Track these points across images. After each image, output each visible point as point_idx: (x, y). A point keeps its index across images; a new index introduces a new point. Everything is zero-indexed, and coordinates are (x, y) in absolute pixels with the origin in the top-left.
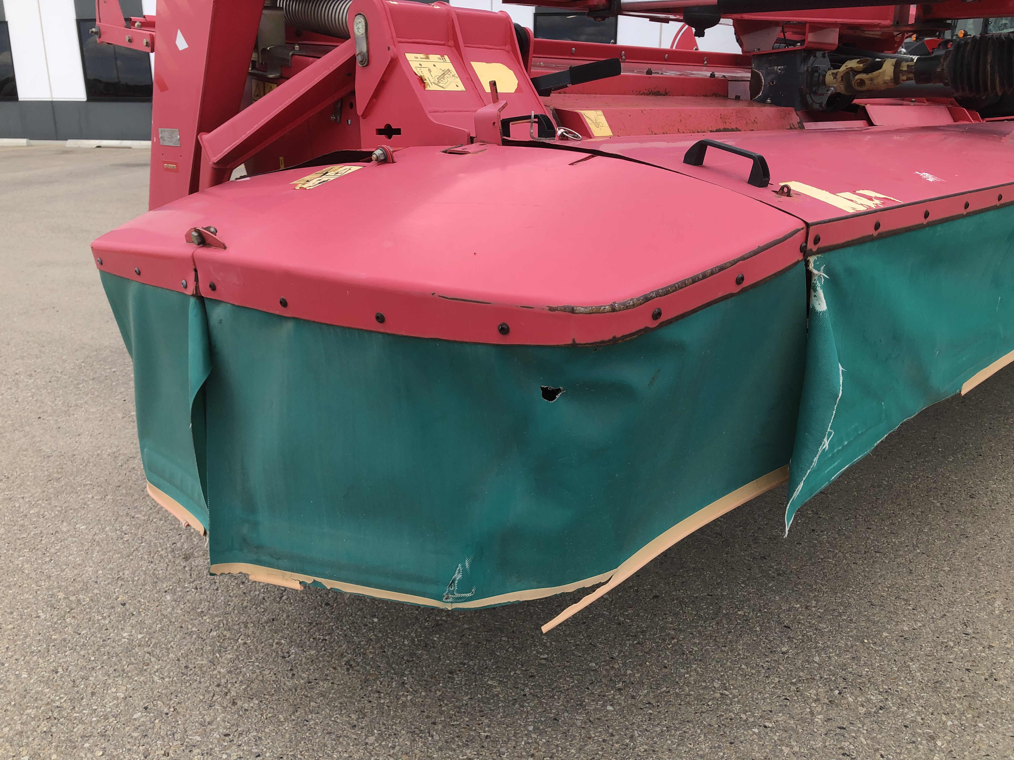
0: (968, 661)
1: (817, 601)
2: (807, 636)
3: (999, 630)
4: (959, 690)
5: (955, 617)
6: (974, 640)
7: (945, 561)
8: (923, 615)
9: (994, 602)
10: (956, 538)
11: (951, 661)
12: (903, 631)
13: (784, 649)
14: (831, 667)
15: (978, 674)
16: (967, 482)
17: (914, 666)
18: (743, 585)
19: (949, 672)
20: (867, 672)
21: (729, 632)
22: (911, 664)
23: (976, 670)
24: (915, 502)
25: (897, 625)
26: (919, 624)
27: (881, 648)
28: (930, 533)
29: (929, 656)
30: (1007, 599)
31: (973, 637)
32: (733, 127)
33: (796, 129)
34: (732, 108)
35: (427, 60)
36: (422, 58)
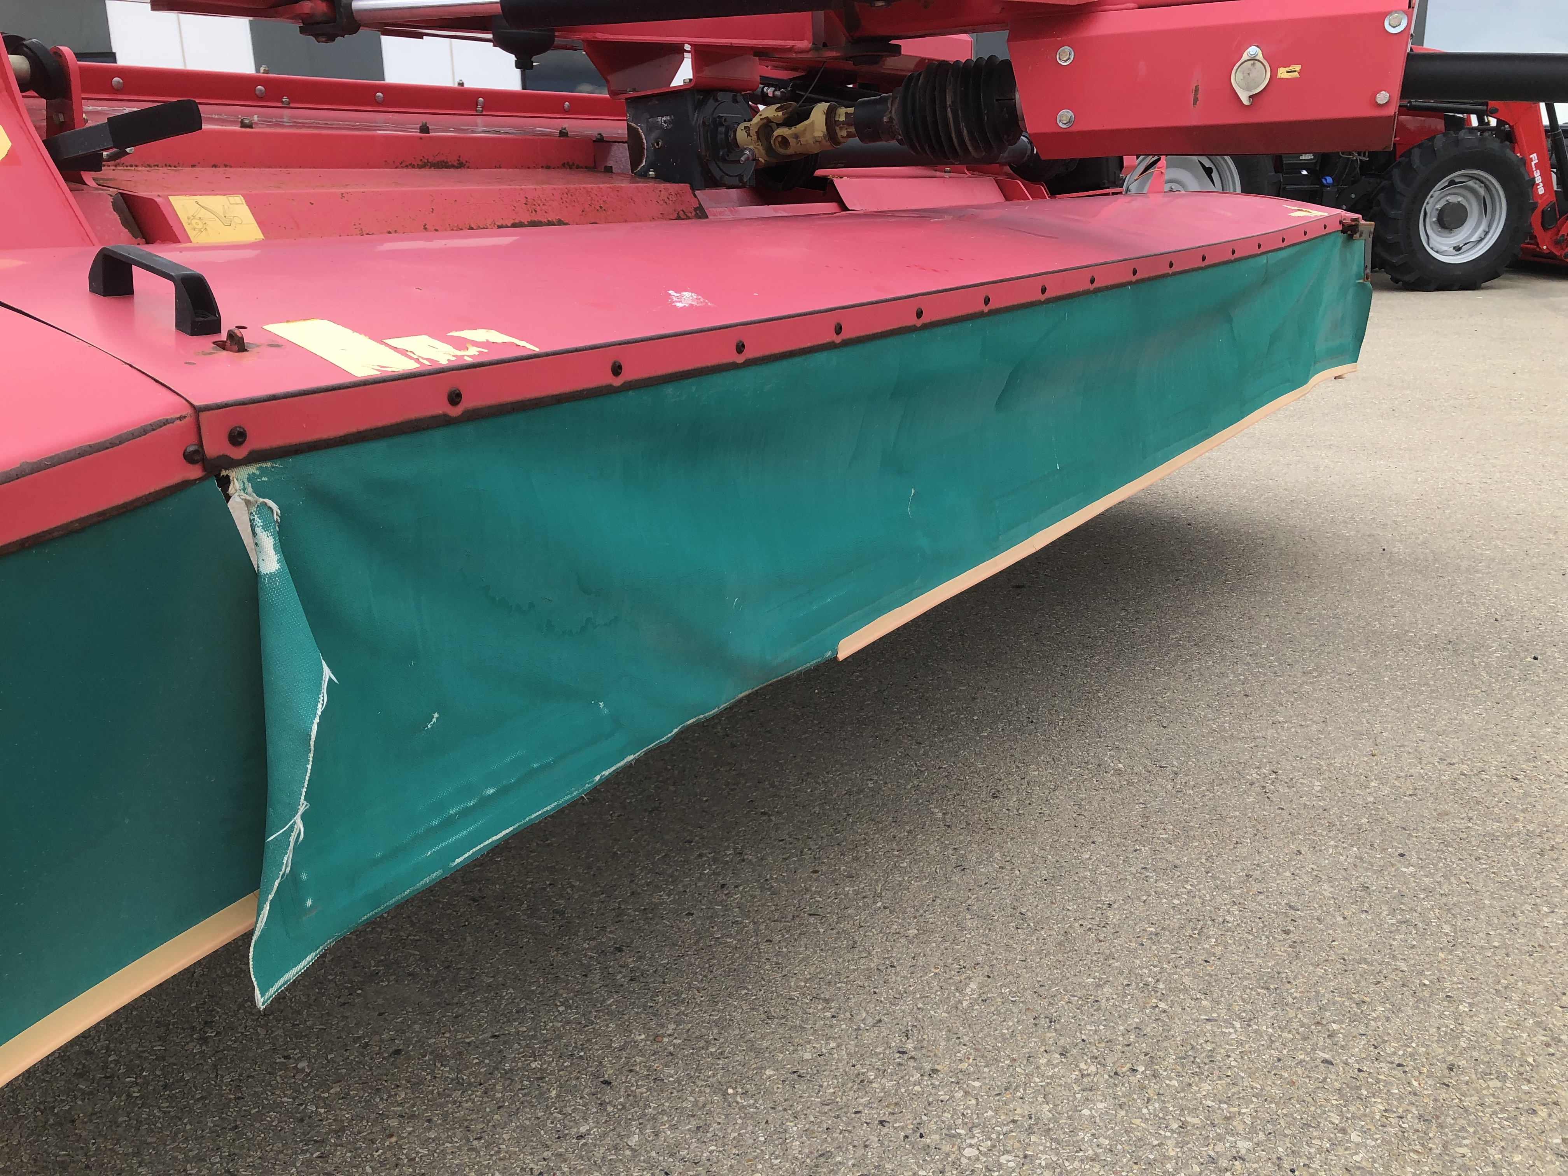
0: (887, 1106)
1: (678, 1024)
2: (635, 1096)
3: (958, 1038)
4: (854, 1165)
5: (895, 1022)
6: (912, 1063)
7: (915, 917)
8: (844, 1026)
9: (967, 985)
10: (945, 875)
11: (861, 1108)
12: (802, 1061)
13: (583, 1129)
14: (653, 1154)
15: (896, 1128)
16: (996, 770)
17: (795, 1129)
18: (561, 1009)
19: (850, 1132)
20: (711, 1152)
21: (500, 1107)
22: (792, 1124)
23: (896, 1121)
24: (905, 814)
25: (795, 1051)
26: (833, 1044)
27: (751, 1102)
28: (908, 869)
29: (828, 1105)
30: (989, 977)
31: (912, 1058)
32: (553, 218)
33: (688, 219)
34: (554, 187)
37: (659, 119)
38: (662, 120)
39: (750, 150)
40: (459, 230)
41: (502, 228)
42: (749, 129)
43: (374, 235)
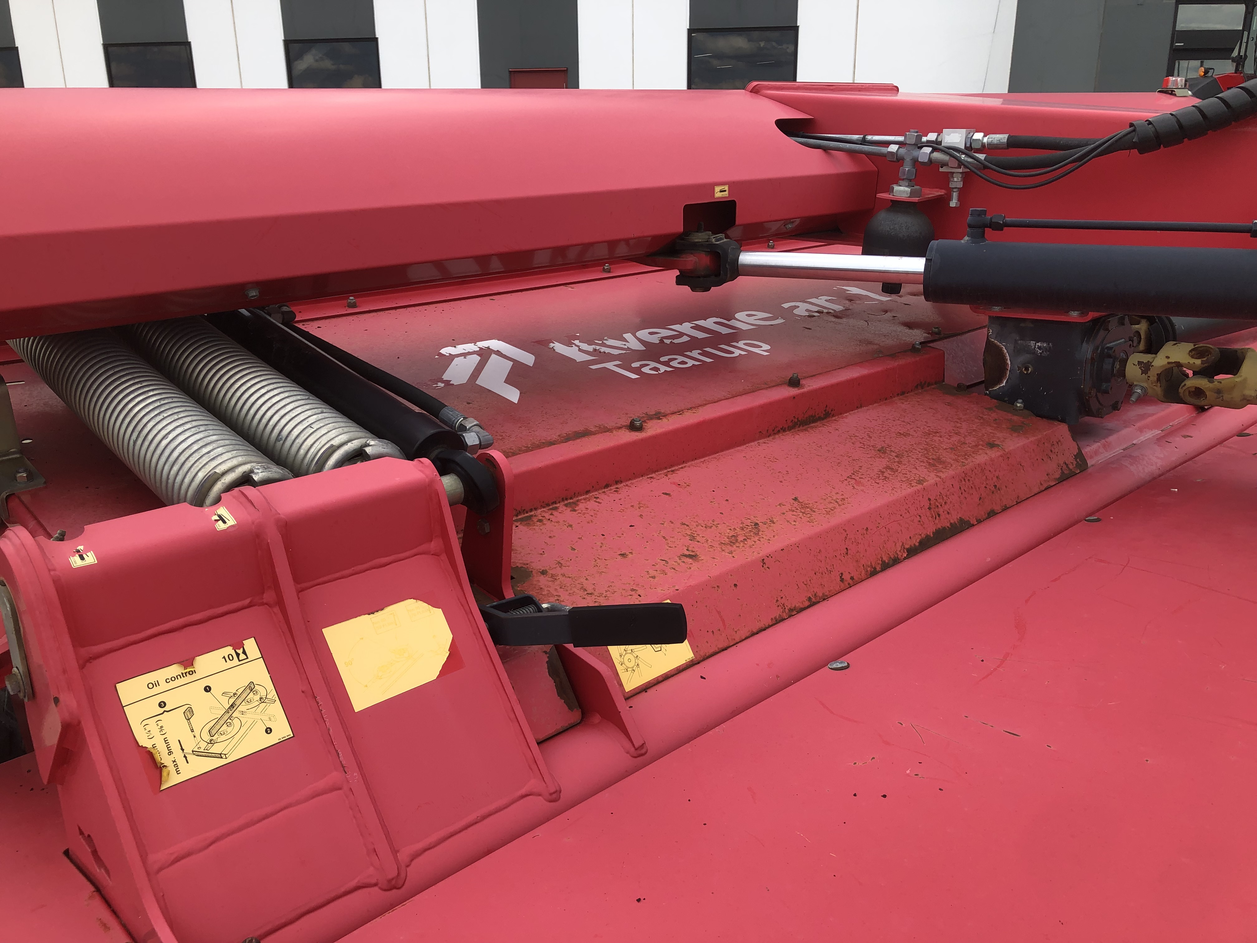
32: (954, 518)
33: (1072, 475)
34: (951, 472)
35: (189, 678)
36: (173, 679)
37: (1032, 343)
38: (1037, 346)
39: (1142, 388)
40: (874, 573)
41: (912, 552)
42: (1146, 368)
43: (798, 612)
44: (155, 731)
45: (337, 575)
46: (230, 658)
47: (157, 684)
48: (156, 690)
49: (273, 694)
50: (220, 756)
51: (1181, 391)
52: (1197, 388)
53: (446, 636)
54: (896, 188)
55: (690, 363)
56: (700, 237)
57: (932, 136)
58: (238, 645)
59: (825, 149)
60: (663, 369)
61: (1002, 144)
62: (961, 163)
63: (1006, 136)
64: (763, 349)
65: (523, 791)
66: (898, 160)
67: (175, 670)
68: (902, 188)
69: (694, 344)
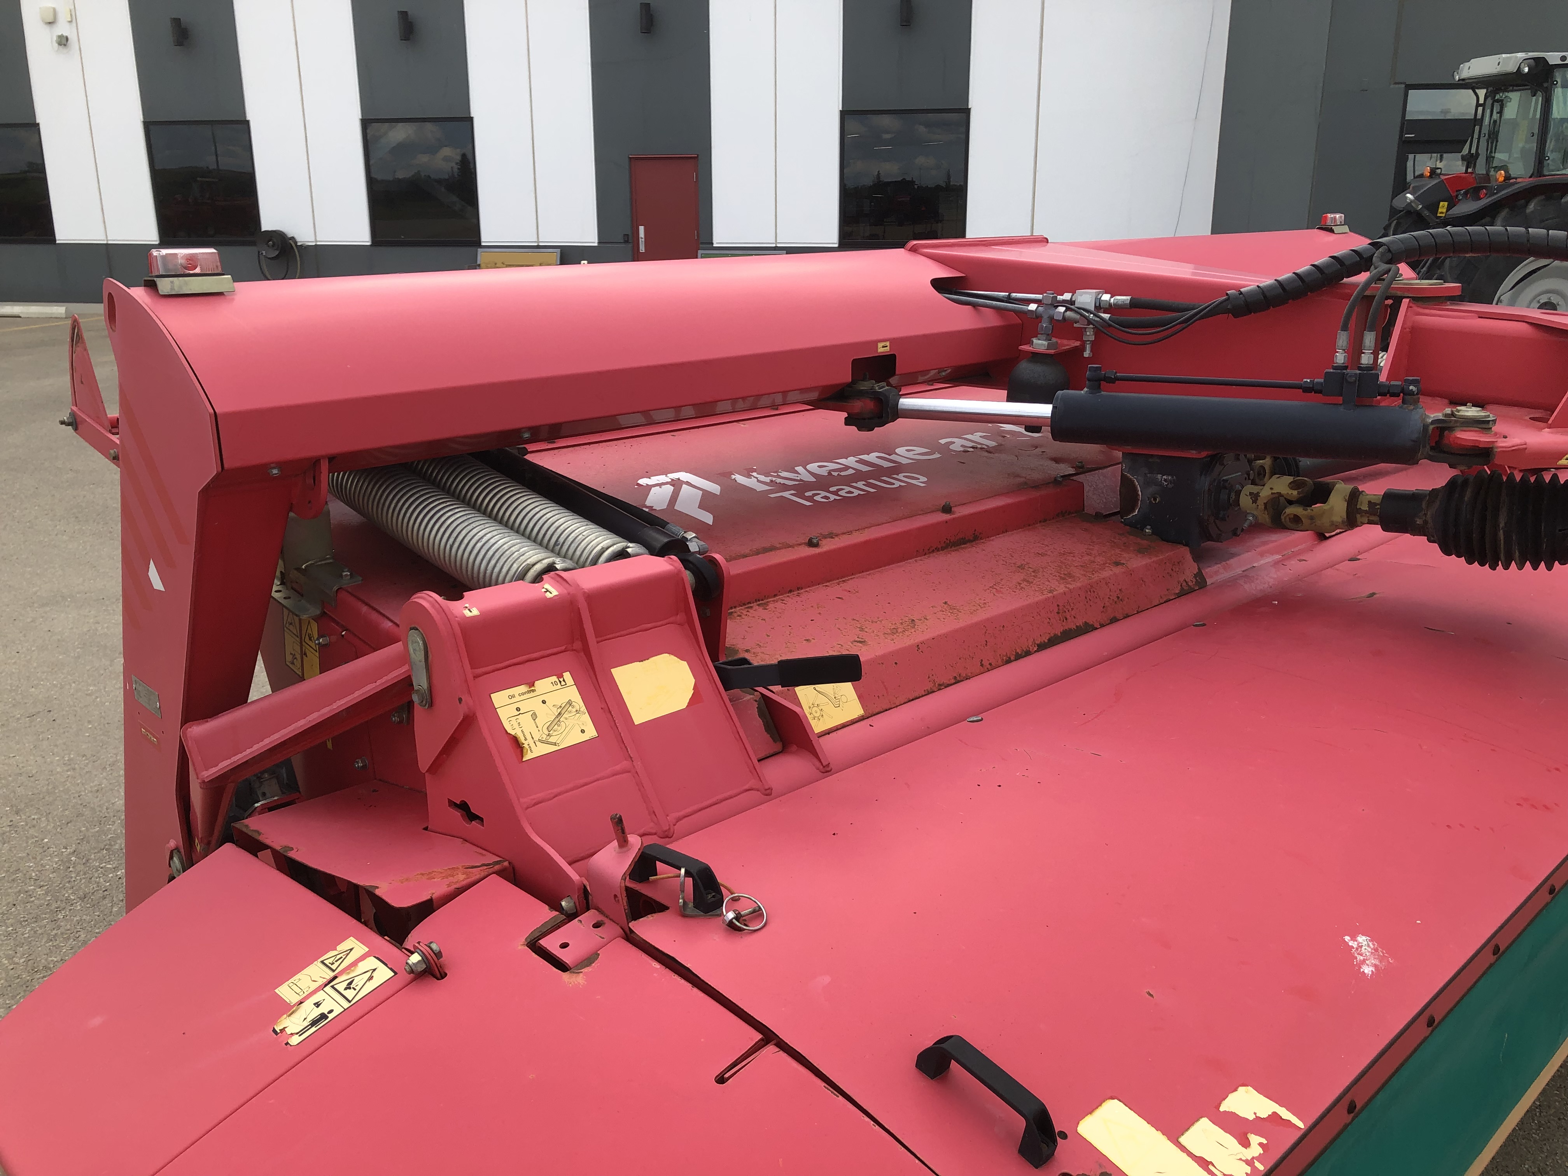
32: (1080, 622)
33: (1191, 591)
34: (1079, 584)
35: (532, 694)
36: (523, 694)
37: (1159, 476)
38: (1163, 478)
39: (1253, 516)
40: (1009, 661)
41: (1042, 647)
42: (1255, 497)
43: (946, 687)
44: (516, 725)
45: (618, 634)
46: (555, 683)
47: (513, 696)
48: (513, 700)
49: (583, 708)
50: (555, 744)
51: (1282, 517)
52: (1295, 515)
53: (691, 681)
54: (1035, 341)
55: (856, 492)
56: (865, 386)
57: (1067, 296)
58: (560, 676)
59: (974, 305)
60: (833, 497)
61: (1126, 304)
62: (1090, 322)
63: (1129, 298)
64: (921, 481)
65: (746, 787)
66: (1036, 317)
67: (523, 688)
68: (1040, 342)
69: (859, 476)
